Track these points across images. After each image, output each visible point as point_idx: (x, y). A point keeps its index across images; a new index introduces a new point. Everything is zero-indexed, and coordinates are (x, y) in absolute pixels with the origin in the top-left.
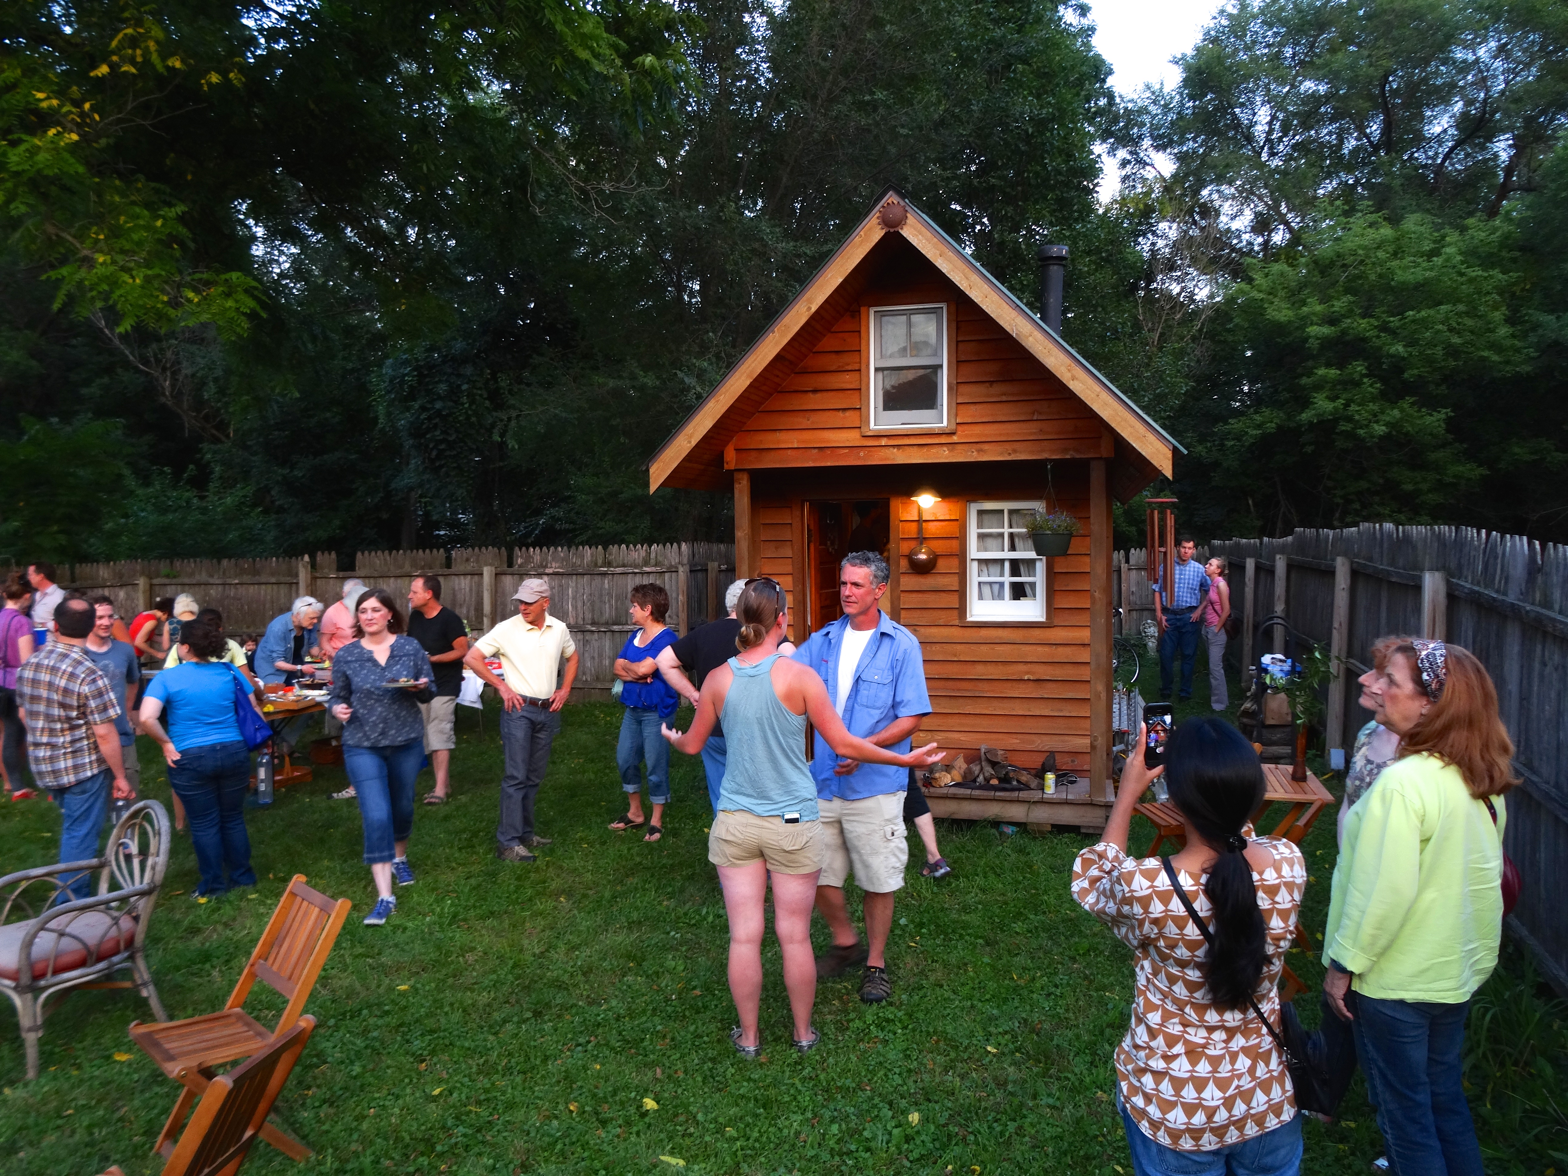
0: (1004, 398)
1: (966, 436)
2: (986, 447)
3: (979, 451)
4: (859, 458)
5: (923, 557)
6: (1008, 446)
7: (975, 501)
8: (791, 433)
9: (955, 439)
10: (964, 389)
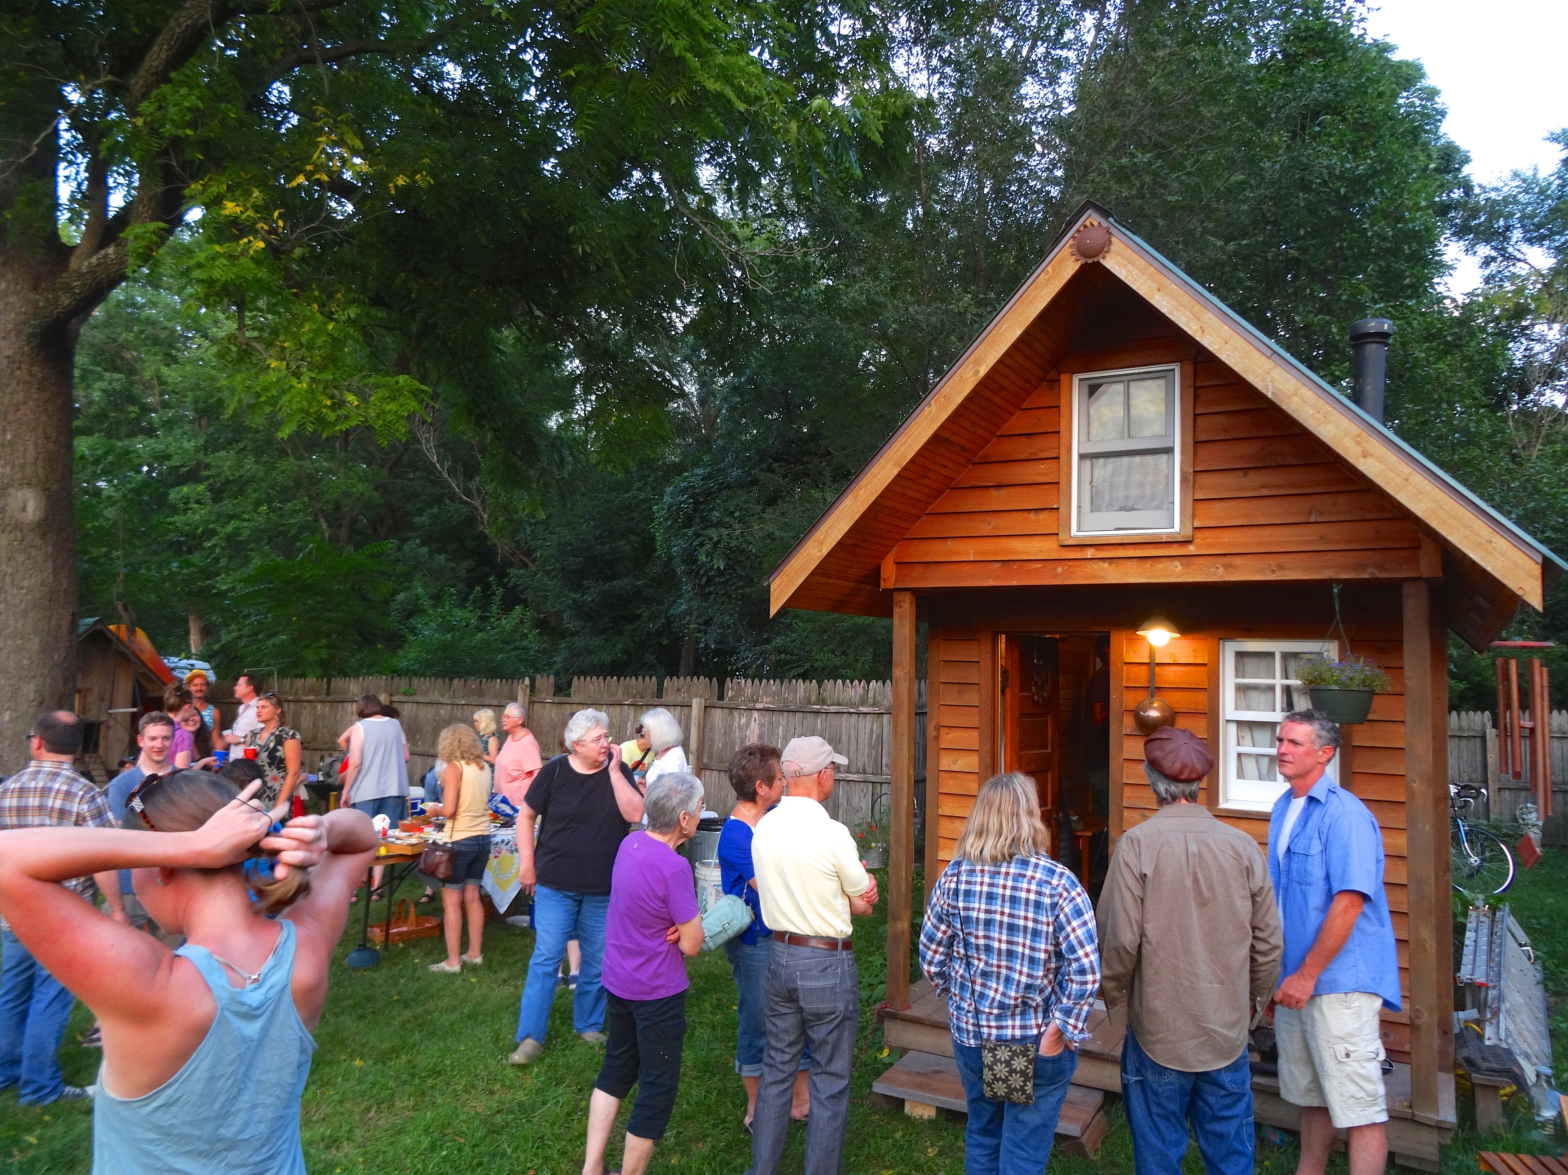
0: (1265, 492)
1: (1209, 546)
2: (1237, 561)
3: (1225, 567)
4: (1056, 575)
5: (1154, 714)
6: (1272, 561)
7: (1231, 638)
8: (965, 541)
9: (1192, 549)
10: (1203, 479)
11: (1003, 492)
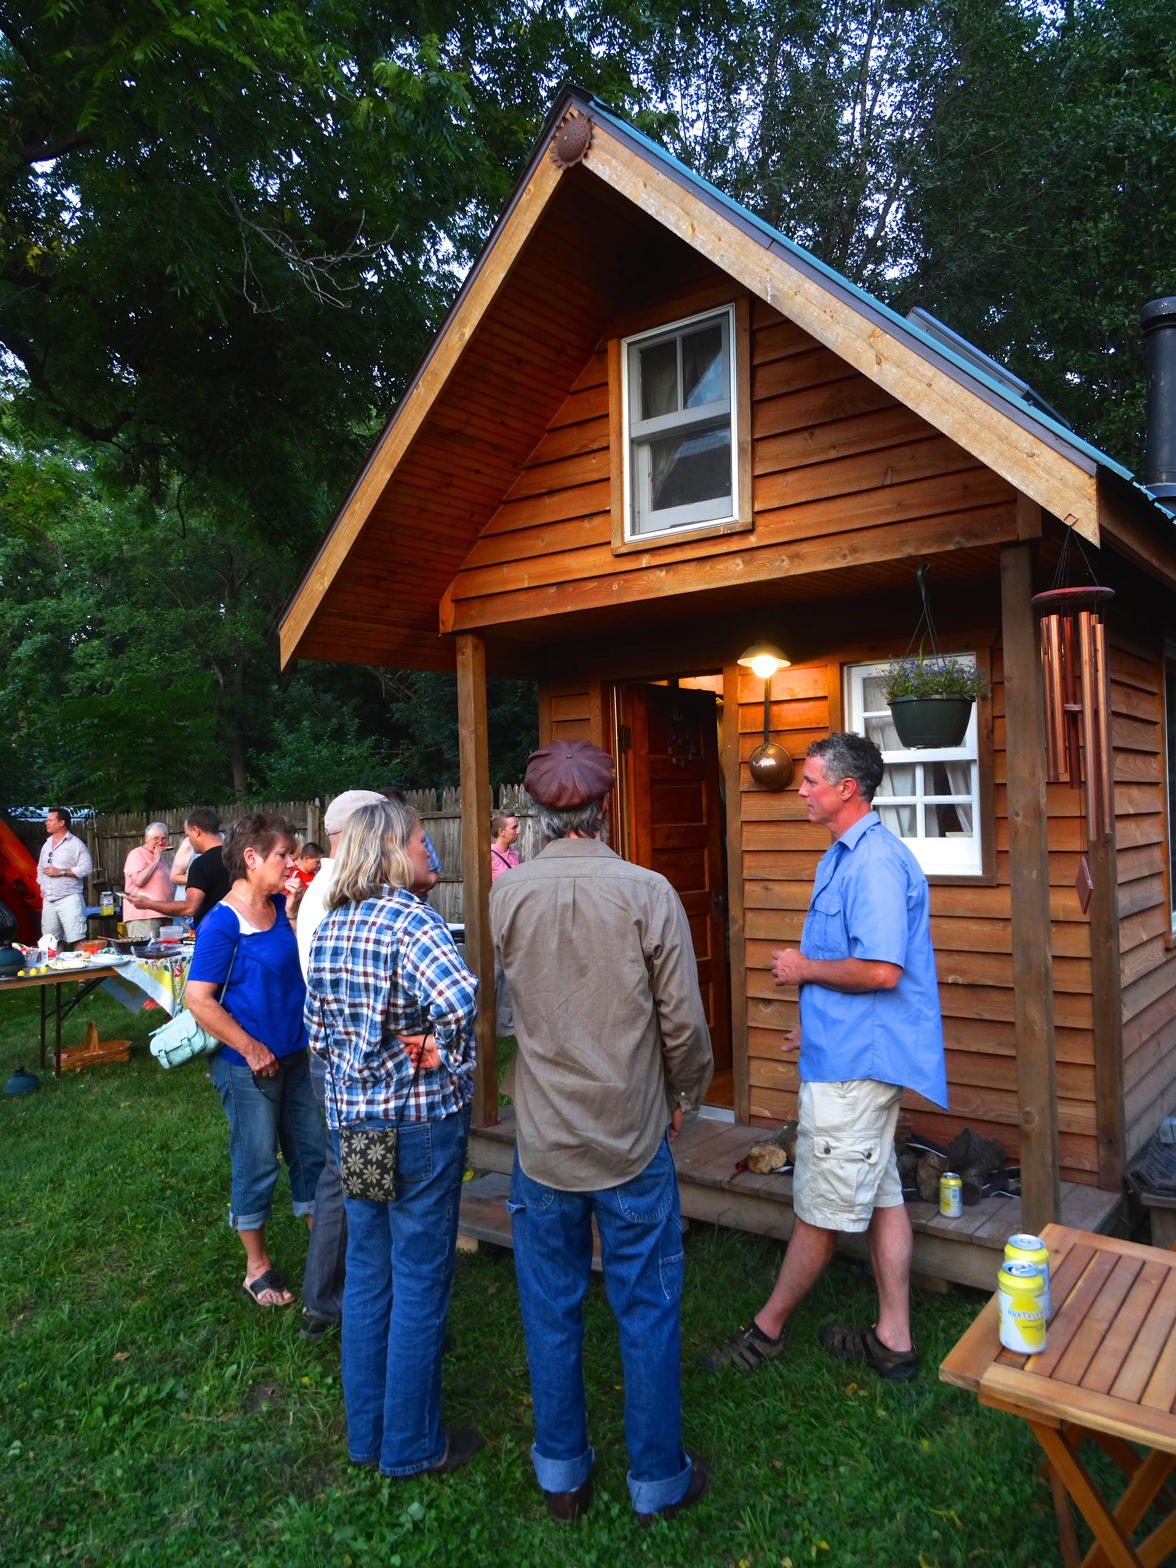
0: (833, 454)
1: (773, 533)
2: (804, 548)
3: (791, 558)
4: (611, 593)
6: (843, 543)
7: (857, 662)
8: (522, 565)
9: (753, 541)
10: (765, 449)
11: (556, 499)
